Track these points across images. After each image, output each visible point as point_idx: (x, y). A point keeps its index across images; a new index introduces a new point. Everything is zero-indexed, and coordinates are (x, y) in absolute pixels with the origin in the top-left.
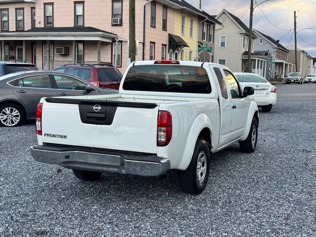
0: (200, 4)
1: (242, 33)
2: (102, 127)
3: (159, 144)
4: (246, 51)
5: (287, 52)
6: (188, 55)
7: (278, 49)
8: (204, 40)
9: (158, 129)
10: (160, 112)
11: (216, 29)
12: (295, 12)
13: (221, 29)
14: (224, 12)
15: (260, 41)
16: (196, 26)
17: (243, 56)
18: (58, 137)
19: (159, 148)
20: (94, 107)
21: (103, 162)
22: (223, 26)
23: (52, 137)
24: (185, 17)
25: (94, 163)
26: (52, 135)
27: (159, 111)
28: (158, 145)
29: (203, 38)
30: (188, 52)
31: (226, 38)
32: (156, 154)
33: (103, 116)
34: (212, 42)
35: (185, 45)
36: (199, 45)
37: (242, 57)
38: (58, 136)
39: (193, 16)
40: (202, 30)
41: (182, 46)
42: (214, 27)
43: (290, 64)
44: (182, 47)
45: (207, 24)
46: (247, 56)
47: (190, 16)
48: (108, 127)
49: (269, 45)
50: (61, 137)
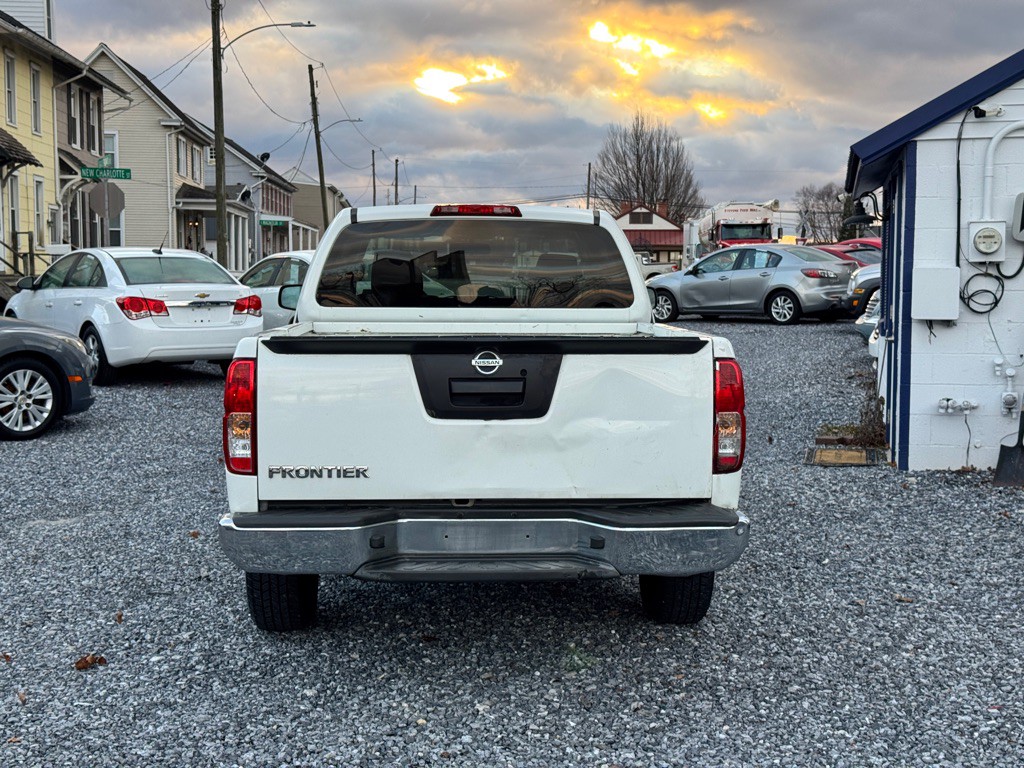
0: (49, 20)
1: (170, 127)
2: (506, 426)
3: (721, 466)
4: (184, 184)
5: (291, 192)
6: (32, 193)
7: (269, 180)
8: (75, 143)
9: (718, 419)
10: (717, 363)
11: (105, 109)
12: (311, 68)
13: (124, 109)
14: (103, 54)
15: (209, 155)
16: (47, 95)
17: (178, 200)
18: (330, 476)
19: (718, 479)
20: (476, 362)
21: (508, 547)
22: (131, 101)
23: (306, 476)
24: (16, 62)
25: (472, 552)
26: (303, 473)
27: (716, 360)
28: (717, 469)
29: (71, 138)
30: (32, 184)
31: (117, 138)
32: (708, 501)
33: (517, 387)
34: (96, 153)
35: (29, 160)
36: (60, 160)
37: (177, 203)
38: (330, 471)
39: (37, 61)
40: (66, 110)
41: (16, 160)
42: (100, 102)
43: (304, 229)
44: (16, 165)
45: (81, 91)
46: (215, 201)
47: (30, 61)
48: (531, 426)
49: (242, 168)
50: (344, 473)
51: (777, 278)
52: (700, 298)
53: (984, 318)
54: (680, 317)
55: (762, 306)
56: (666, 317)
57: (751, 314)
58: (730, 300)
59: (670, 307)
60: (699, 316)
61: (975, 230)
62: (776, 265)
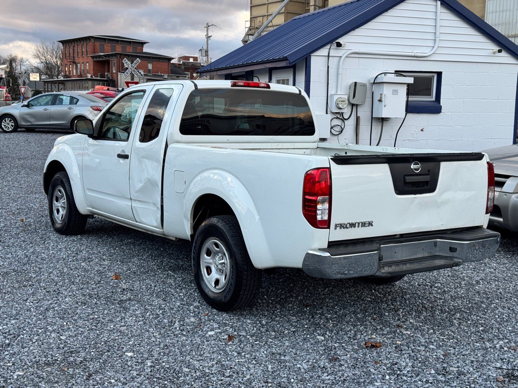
18: (358, 227)
19: (486, 216)
20: (413, 167)
23: (349, 227)
26: (348, 225)
38: (359, 224)
48: (430, 196)
50: (364, 224)
51: (77, 110)
52: (32, 120)
53: (336, 137)
54: (19, 129)
55: (69, 124)
56: (10, 130)
57: (62, 129)
58: (50, 121)
59: (13, 124)
60: (23, 129)
61: (336, 97)
62: (76, 103)
